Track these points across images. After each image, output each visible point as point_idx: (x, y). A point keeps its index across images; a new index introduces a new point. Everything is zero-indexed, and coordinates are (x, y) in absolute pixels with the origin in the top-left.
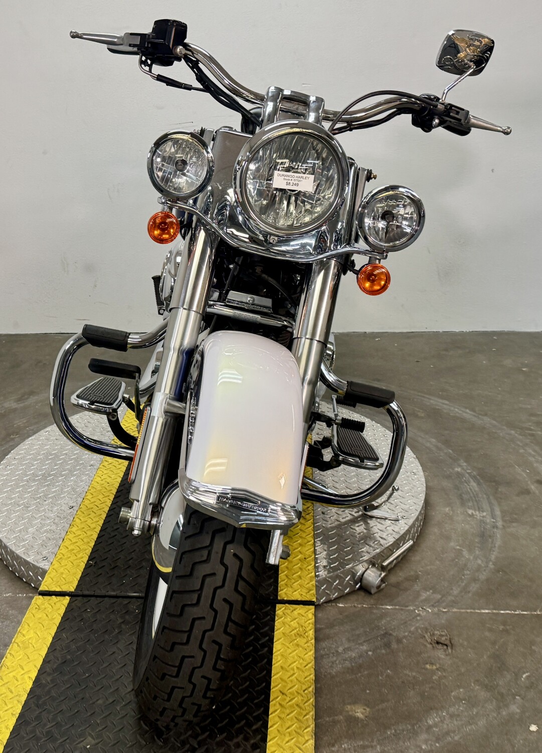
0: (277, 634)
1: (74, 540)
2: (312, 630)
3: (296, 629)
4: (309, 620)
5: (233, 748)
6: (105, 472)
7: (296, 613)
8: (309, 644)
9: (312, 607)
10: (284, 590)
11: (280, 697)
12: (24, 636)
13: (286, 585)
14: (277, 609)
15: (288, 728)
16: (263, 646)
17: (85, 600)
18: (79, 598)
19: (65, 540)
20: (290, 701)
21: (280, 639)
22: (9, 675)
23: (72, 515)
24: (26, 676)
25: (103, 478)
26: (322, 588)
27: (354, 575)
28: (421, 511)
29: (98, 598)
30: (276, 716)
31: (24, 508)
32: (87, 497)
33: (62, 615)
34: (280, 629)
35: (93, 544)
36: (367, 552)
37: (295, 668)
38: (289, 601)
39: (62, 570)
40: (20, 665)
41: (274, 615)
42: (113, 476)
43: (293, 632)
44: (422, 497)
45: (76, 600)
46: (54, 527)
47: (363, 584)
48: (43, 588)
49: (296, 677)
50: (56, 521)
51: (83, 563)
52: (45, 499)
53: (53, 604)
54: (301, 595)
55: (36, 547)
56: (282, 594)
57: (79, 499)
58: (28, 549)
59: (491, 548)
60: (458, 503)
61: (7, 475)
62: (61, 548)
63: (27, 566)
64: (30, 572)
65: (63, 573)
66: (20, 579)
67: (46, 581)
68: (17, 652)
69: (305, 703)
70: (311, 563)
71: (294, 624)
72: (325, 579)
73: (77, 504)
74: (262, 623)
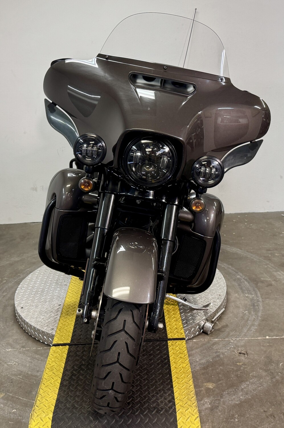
0: (170, 354)
1: (65, 320)
2: (186, 351)
3: (179, 350)
4: (184, 346)
6: (73, 287)
7: (177, 343)
8: (186, 356)
9: (184, 341)
11: (177, 380)
12: (50, 364)
13: (170, 332)
14: (168, 343)
15: (183, 392)
16: (165, 359)
17: (76, 346)
20: (182, 381)
21: (172, 355)
22: (47, 382)
23: (61, 308)
24: (56, 382)
25: (72, 290)
26: (187, 333)
27: (199, 325)
28: (226, 295)
29: (82, 345)
30: (176, 388)
31: (36, 307)
32: (67, 300)
33: (67, 354)
34: (171, 351)
35: (74, 321)
37: (181, 367)
38: (173, 339)
39: (61, 334)
40: (52, 378)
41: (168, 346)
42: (77, 289)
43: (178, 352)
44: (225, 288)
45: (72, 347)
46: (53, 315)
47: (204, 330)
48: (54, 342)
49: (182, 371)
50: (54, 312)
51: (72, 330)
52: (46, 302)
53: (61, 350)
54: (178, 336)
55: (46, 325)
56: (169, 336)
57: (63, 301)
58: (42, 326)
59: (258, 311)
60: (241, 292)
61: (23, 292)
62: (59, 324)
63: (43, 334)
64: (45, 337)
65: (63, 335)
66: (39, 341)
67: (55, 339)
68: (49, 372)
69: (189, 381)
70: (180, 321)
71: (177, 348)
72: (188, 328)
73: (62, 303)
74: (163, 349)
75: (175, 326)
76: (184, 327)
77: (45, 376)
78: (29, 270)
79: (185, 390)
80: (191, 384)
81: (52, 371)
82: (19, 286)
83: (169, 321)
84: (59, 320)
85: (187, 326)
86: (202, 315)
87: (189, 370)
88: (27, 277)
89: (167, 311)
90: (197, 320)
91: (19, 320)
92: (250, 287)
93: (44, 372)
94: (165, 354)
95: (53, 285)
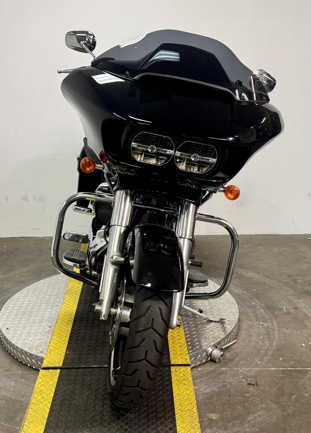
0: (173, 380)
1: (56, 342)
2: (191, 377)
3: (182, 377)
4: (189, 372)
5: (160, 430)
6: (66, 308)
7: (181, 370)
8: (190, 383)
9: (189, 368)
10: (174, 361)
11: (179, 407)
12: (39, 388)
13: (174, 358)
14: (171, 369)
15: (186, 420)
16: (167, 385)
17: (68, 370)
18: (65, 370)
19: (51, 343)
20: (184, 409)
21: (175, 382)
22: (36, 407)
23: (52, 330)
24: (45, 407)
25: (65, 311)
26: (192, 359)
27: (207, 352)
28: (237, 322)
29: (75, 369)
30: (178, 415)
31: (23, 328)
32: (58, 321)
33: (58, 378)
34: (174, 377)
35: (67, 344)
36: (213, 341)
37: (185, 394)
38: (177, 364)
39: (52, 357)
40: (40, 402)
41: (171, 372)
42: (70, 310)
43: (181, 378)
44: (238, 314)
45: (64, 371)
46: (43, 337)
47: (211, 357)
48: (44, 366)
49: (186, 398)
50: (43, 334)
51: (63, 353)
52: (34, 323)
53: (52, 374)
54: (183, 362)
55: (35, 347)
56: (173, 362)
57: (54, 322)
58: (31, 348)
59: (273, 340)
60: (255, 319)
61: (9, 312)
62: (49, 346)
63: (31, 357)
64: (33, 360)
65: (53, 359)
66: (26, 365)
67: (45, 363)
68: (37, 396)
69: (193, 409)
70: (186, 347)
71: (181, 375)
72: (193, 354)
73: (53, 325)
74: (165, 376)
75: (180, 352)
76: (189, 353)
77: (33, 400)
78: (16, 289)
79: (188, 418)
80: (195, 412)
81: (41, 395)
82: (4, 306)
83: (173, 346)
84: (50, 343)
85: (192, 352)
86: (211, 341)
87: (194, 397)
88: (13, 297)
89: (171, 336)
90: (204, 346)
91: (3, 343)
92: (265, 315)
93: (32, 396)
94: (167, 381)
95: (43, 306)
